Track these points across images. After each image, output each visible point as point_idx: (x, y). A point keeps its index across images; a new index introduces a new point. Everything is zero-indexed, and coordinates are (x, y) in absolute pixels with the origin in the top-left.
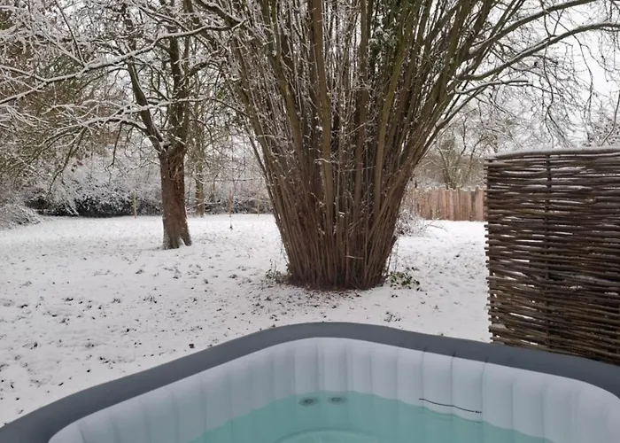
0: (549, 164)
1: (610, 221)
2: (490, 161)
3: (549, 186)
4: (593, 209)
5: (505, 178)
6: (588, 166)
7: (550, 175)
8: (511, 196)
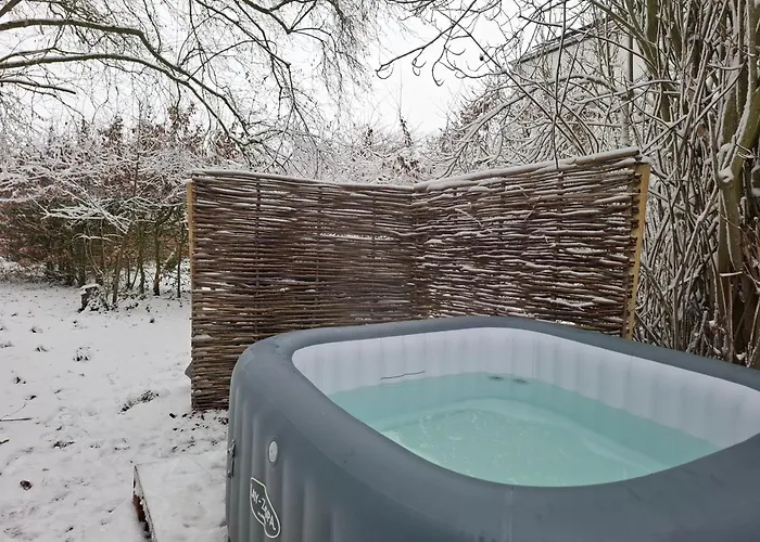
0: (259, 187)
1: (311, 235)
2: (197, 175)
3: (258, 205)
4: (297, 226)
5: (215, 195)
6: (292, 192)
7: (259, 196)
8: (221, 212)
